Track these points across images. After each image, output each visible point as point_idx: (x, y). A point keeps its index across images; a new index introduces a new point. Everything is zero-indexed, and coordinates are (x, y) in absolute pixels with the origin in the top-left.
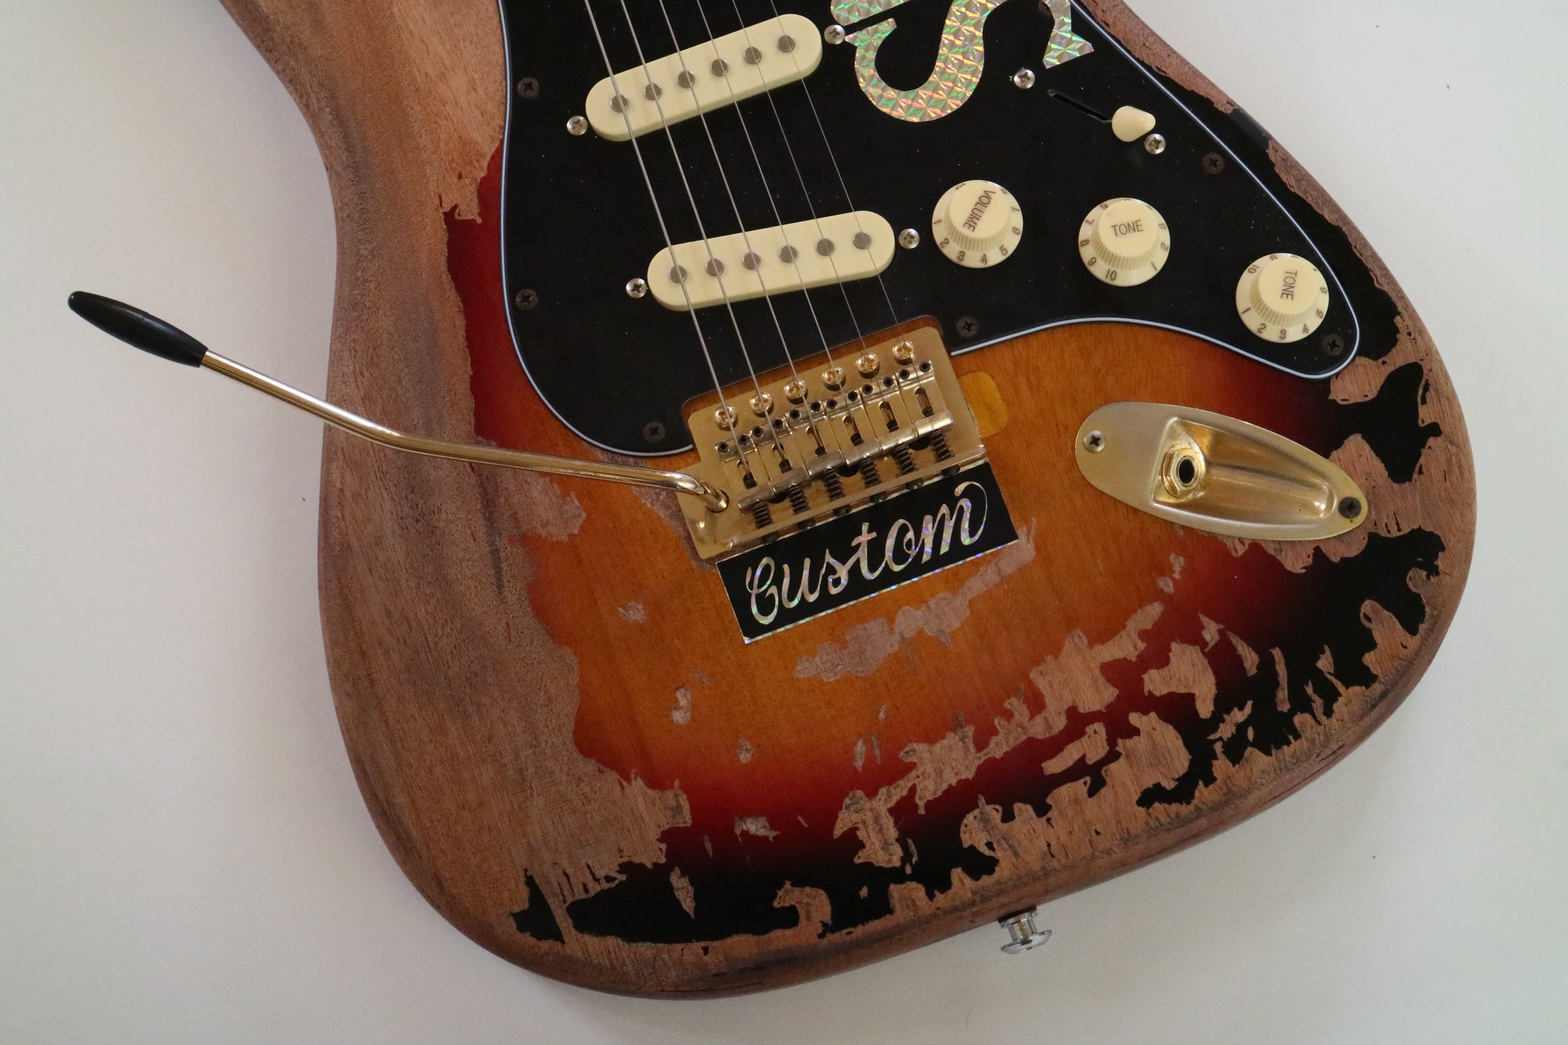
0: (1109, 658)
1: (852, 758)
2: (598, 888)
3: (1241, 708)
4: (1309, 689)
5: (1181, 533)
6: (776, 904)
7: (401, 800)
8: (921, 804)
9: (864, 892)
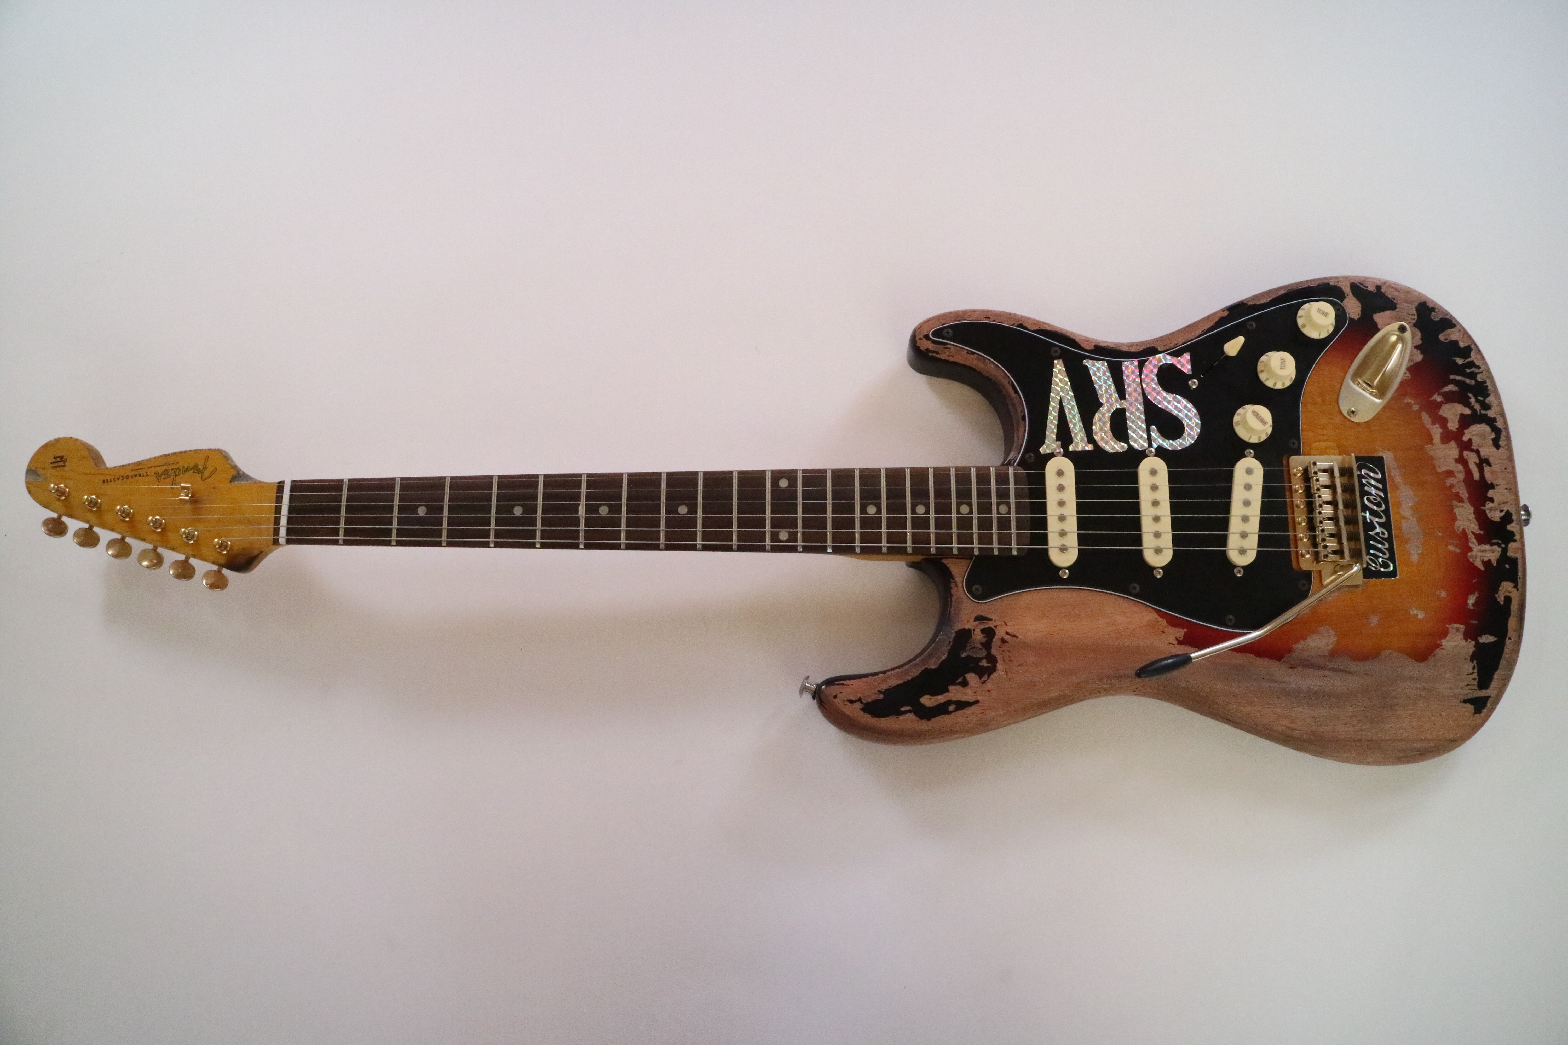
0: (1439, 440)
1: (1455, 553)
2: (1476, 674)
3: (1470, 398)
4: (1468, 371)
6: (1502, 604)
7: (1418, 745)
8: (1479, 532)
9: (1507, 566)
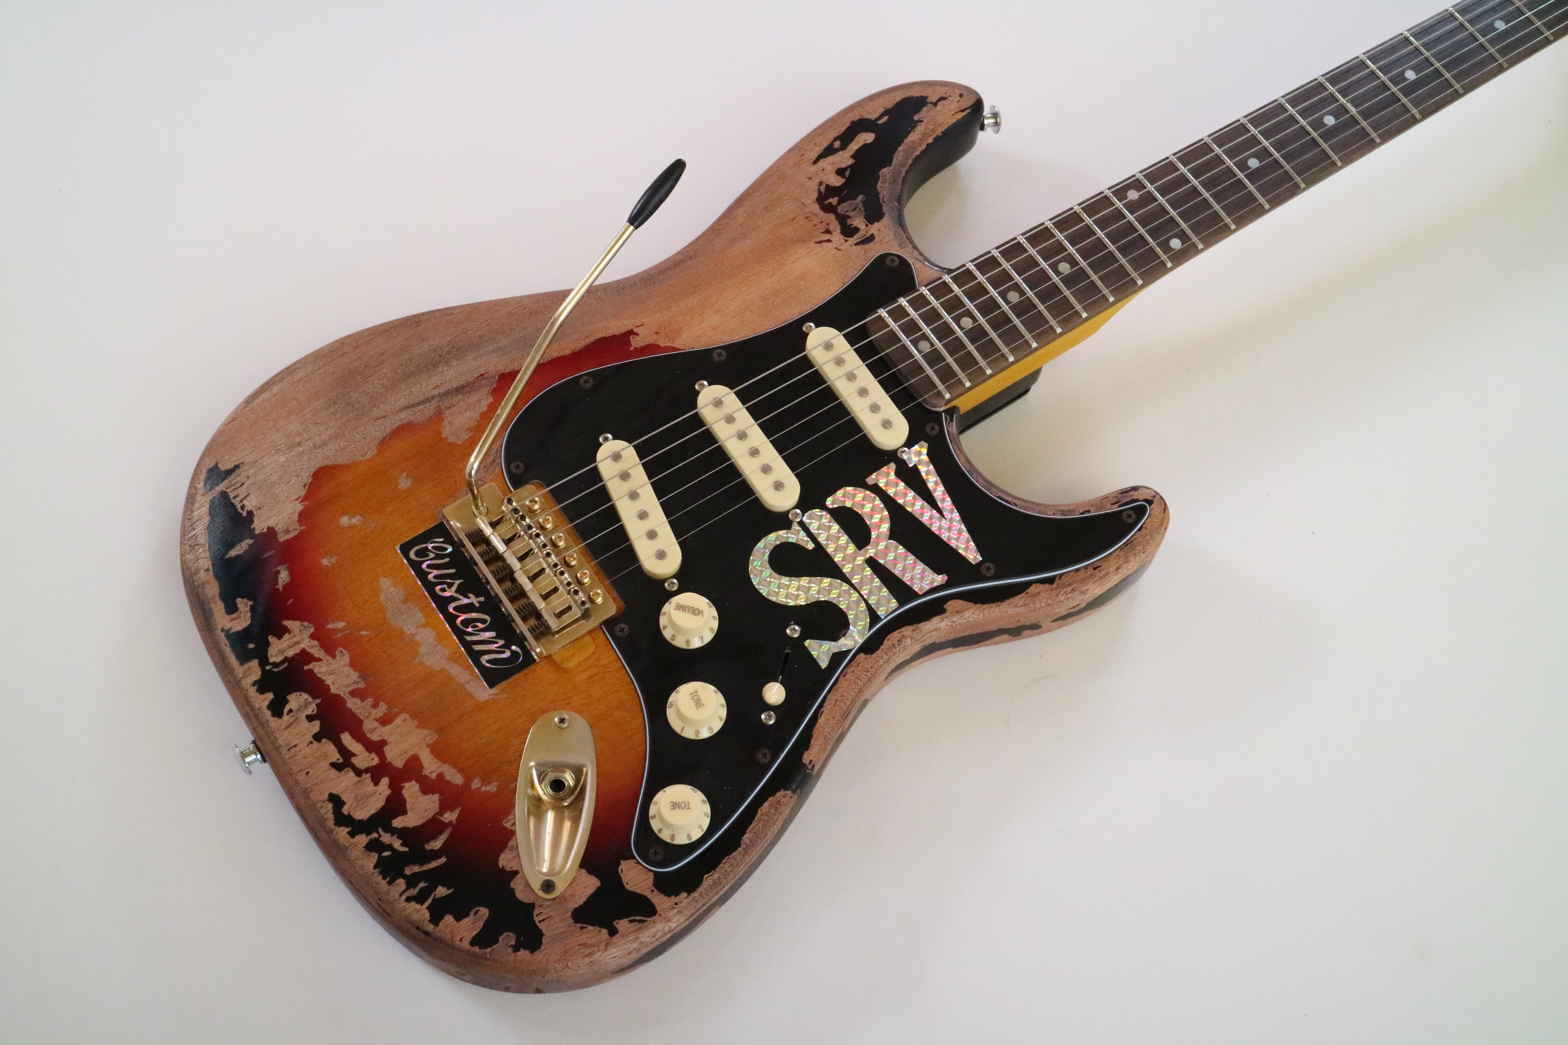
0: (422, 758)
1: (333, 621)
2: (237, 504)
3: (402, 845)
4: (422, 885)
5: (513, 786)
6: (238, 600)
8: (311, 666)
9: (251, 646)
